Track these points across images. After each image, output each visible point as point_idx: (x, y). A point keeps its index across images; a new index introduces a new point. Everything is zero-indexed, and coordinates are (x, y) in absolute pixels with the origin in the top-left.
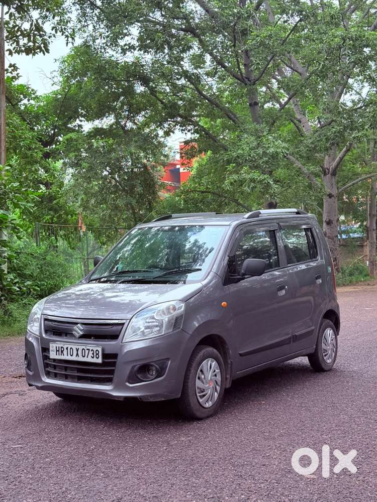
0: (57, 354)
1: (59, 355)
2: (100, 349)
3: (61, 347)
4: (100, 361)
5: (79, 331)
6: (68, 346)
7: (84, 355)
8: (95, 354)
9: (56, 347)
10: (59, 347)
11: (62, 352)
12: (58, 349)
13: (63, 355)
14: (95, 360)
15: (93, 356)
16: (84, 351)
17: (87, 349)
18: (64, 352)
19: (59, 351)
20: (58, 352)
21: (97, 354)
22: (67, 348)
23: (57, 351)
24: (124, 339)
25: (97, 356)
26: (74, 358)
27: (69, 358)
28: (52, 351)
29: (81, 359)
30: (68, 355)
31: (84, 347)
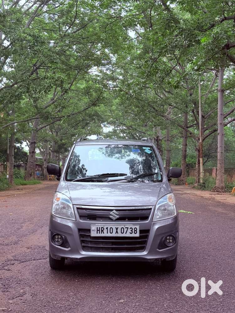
0: (97, 233)
1: (99, 233)
2: (138, 227)
3: (102, 228)
4: (138, 235)
5: (116, 215)
6: (107, 226)
7: (122, 232)
8: (133, 231)
9: (97, 228)
10: (99, 228)
11: (102, 231)
12: (98, 229)
13: (104, 233)
14: (133, 235)
15: (131, 232)
16: (122, 229)
17: (126, 228)
18: (104, 231)
19: (99, 230)
20: (98, 232)
21: (135, 231)
22: (107, 228)
23: (97, 230)
24: (153, 220)
25: (135, 232)
26: (114, 235)
27: (109, 235)
28: (93, 230)
29: (120, 235)
30: (107, 233)
31: (123, 226)
